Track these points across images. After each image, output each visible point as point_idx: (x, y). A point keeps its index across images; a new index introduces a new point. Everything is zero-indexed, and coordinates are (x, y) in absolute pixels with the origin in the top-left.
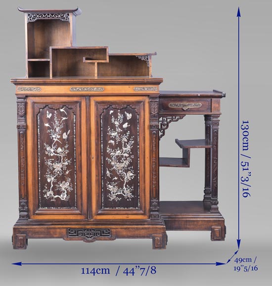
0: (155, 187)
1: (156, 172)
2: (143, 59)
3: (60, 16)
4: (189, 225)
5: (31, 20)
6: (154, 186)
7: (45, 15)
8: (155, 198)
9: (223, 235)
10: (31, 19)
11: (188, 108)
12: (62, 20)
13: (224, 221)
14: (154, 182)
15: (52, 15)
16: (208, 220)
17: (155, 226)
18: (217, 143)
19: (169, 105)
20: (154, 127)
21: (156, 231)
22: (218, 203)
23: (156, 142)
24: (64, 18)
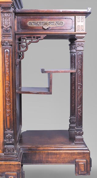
0: (9, 116)
1: (10, 98)
4: (52, 158)
6: (7, 115)
8: (9, 129)
9: (89, 169)
11: (50, 27)
13: (89, 153)
14: (8, 111)
16: (72, 153)
17: (8, 163)
18: (82, 66)
19: (28, 23)
20: (7, 43)
21: (10, 168)
22: (82, 134)
23: (9, 62)
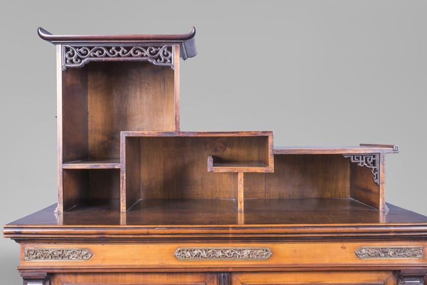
2: (361, 163)
3: (147, 53)
5: (72, 61)
7: (108, 49)
10: (74, 58)
12: (154, 62)
15: (128, 49)
24: (159, 57)
